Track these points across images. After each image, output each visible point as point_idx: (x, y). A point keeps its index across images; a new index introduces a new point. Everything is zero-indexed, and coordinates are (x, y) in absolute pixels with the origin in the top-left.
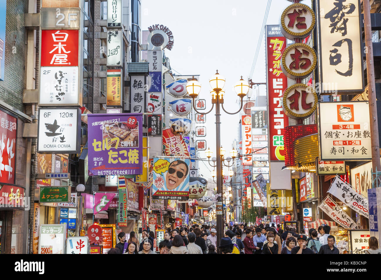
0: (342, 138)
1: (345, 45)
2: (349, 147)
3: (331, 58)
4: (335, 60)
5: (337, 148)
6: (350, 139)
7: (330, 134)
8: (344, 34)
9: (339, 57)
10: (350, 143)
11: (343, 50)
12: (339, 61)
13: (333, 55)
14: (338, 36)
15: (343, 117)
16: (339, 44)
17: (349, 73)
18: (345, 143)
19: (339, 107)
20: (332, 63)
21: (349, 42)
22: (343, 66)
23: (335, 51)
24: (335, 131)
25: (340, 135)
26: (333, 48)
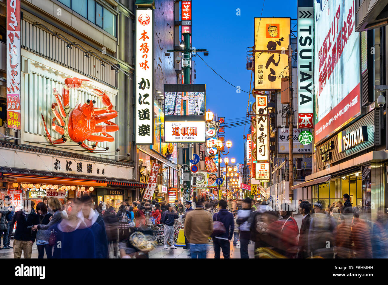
0: (262, 173)
1: (263, 146)
2: (264, 176)
3: (259, 151)
4: (261, 151)
5: (260, 176)
6: (264, 174)
7: (258, 172)
8: (263, 143)
9: (261, 150)
10: (264, 175)
11: (263, 148)
12: (262, 151)
13: (260, 149)
14: (261, 144)
15: (262, 168)
16: (262, 146)
17: (264, 155)
18: (262, 175)
19: (261, 164)
20: (260, 152)
21: (265, 146)
22: (263, 153)
23: (261, 148)
24: (260, 172)
25: (261, 173)
26: (260, 147)
